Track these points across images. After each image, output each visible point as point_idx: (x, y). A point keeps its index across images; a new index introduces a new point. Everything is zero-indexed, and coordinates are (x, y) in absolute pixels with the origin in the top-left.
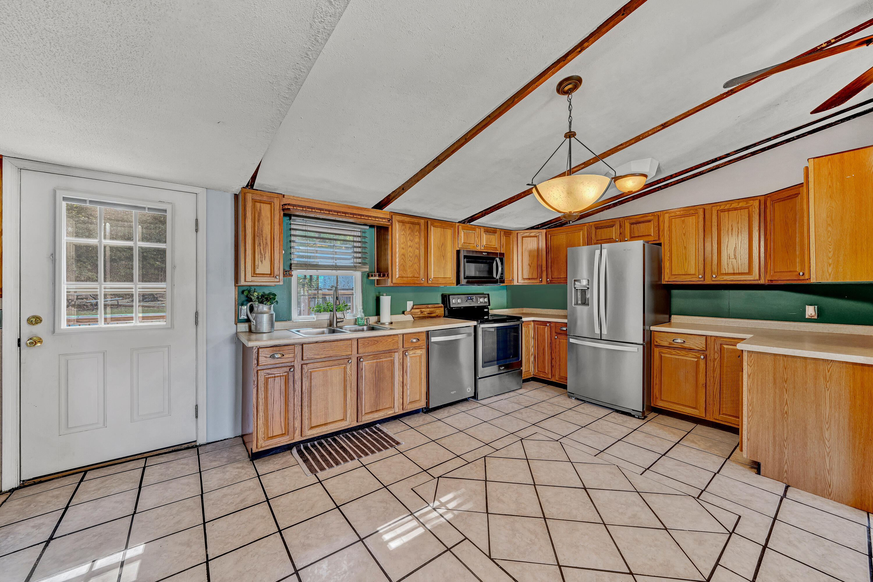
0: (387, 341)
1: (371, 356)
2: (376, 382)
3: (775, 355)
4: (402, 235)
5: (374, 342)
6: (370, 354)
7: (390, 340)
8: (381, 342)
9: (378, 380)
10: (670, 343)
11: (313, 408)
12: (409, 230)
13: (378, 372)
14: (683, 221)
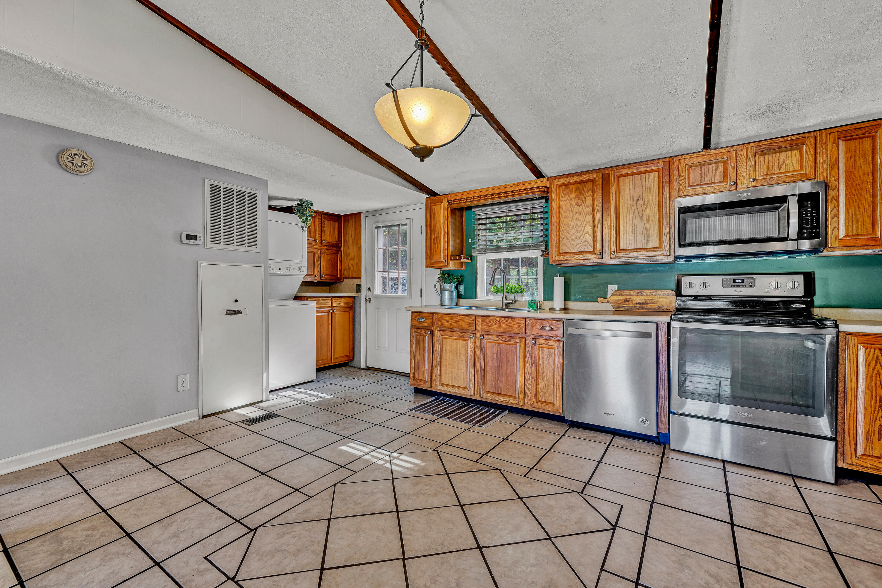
0: (510, 323)
1: (493, 336)
2: (497, 363)
4: (565, 201)
5: (496, 322)
6: (493, 334)
7: (513, 323)
8: (504, 323)
9: (500, 362)
11: (444, 368)
12: (575, 192)
13: (500, 354)
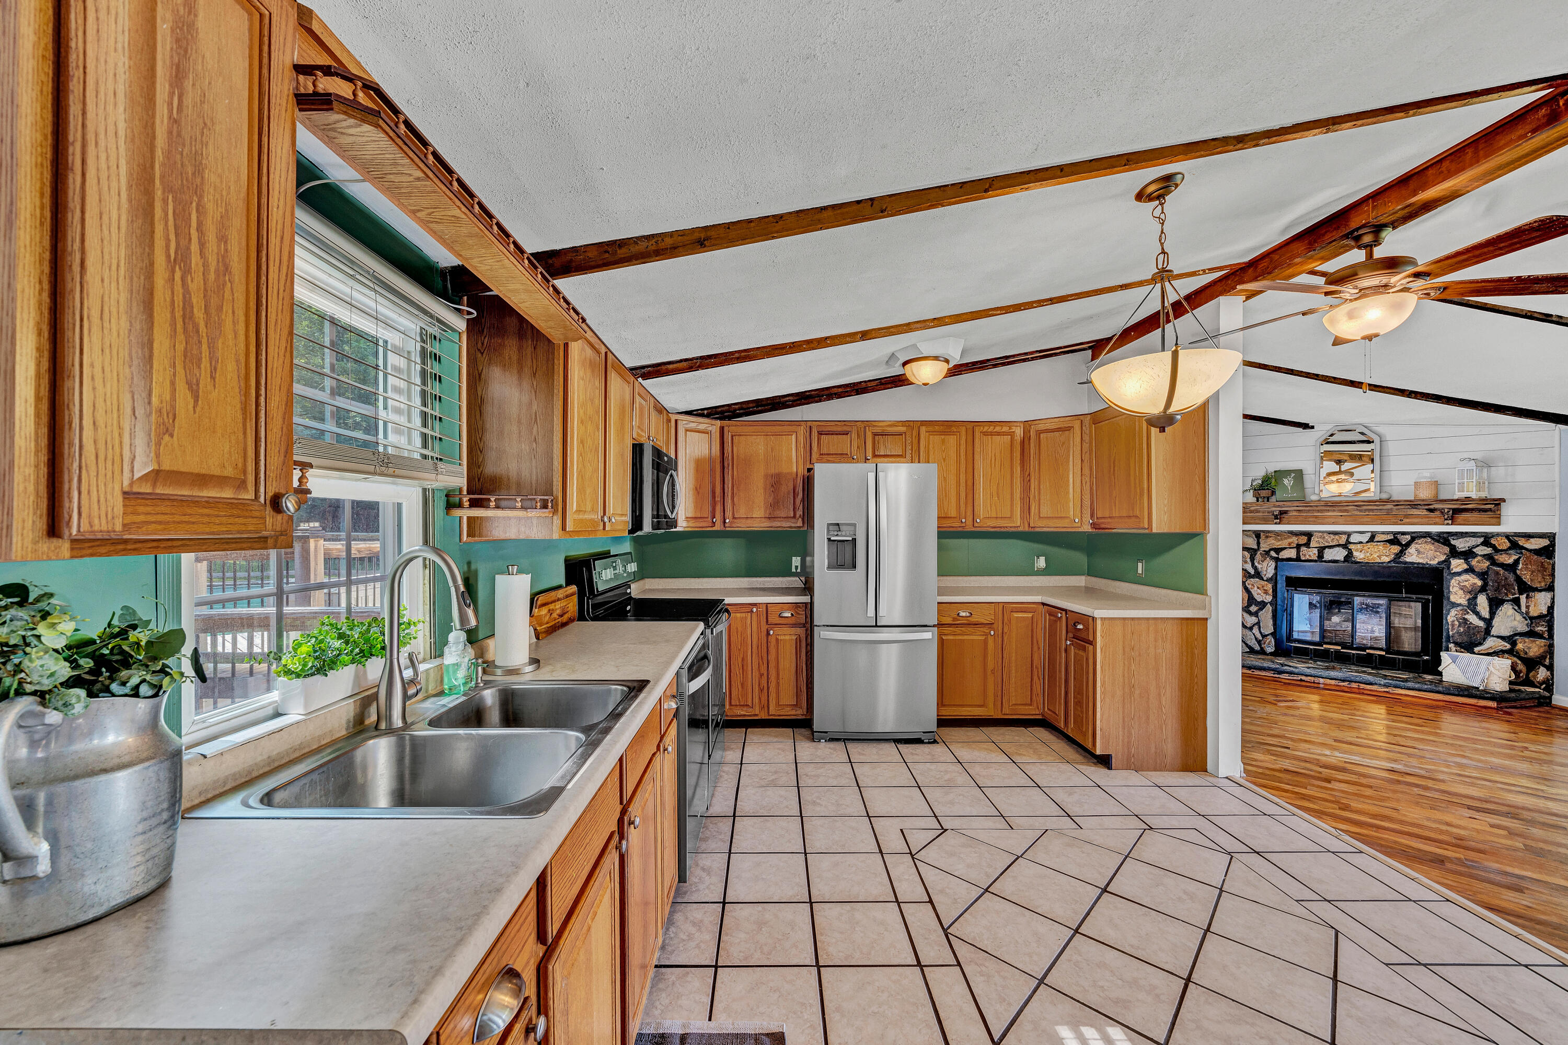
3: (1124, 619)
4: (581, 378)
10: (954, 619)
14: (943, 441)
